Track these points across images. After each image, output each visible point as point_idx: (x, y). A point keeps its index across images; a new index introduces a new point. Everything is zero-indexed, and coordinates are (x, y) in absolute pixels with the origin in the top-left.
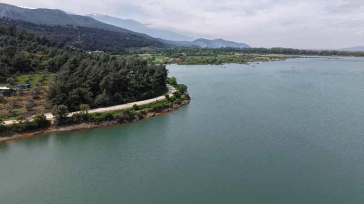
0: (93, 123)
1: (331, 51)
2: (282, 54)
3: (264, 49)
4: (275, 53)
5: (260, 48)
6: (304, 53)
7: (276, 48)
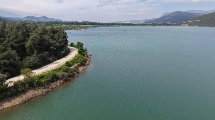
0: (42, 88)
1: (112, 23)
2: (88, 25)
3: (78, 22)
4: (84, 24)
5: (75, 22)
6: (100, 24)
7: (84, 22)
